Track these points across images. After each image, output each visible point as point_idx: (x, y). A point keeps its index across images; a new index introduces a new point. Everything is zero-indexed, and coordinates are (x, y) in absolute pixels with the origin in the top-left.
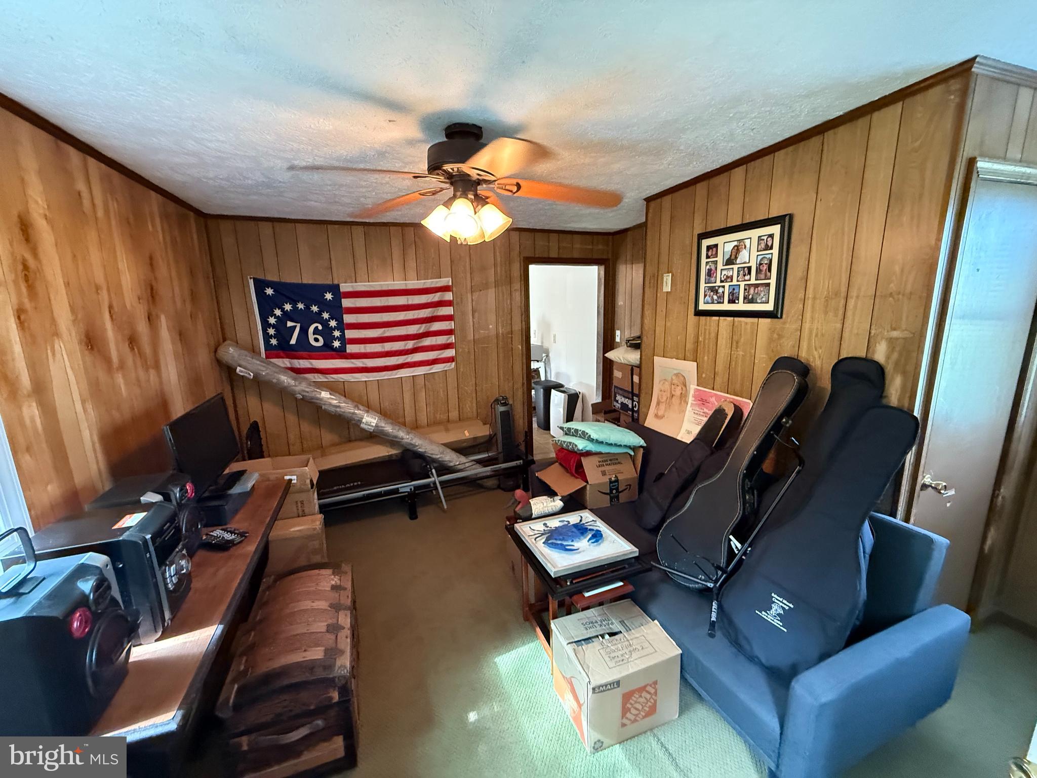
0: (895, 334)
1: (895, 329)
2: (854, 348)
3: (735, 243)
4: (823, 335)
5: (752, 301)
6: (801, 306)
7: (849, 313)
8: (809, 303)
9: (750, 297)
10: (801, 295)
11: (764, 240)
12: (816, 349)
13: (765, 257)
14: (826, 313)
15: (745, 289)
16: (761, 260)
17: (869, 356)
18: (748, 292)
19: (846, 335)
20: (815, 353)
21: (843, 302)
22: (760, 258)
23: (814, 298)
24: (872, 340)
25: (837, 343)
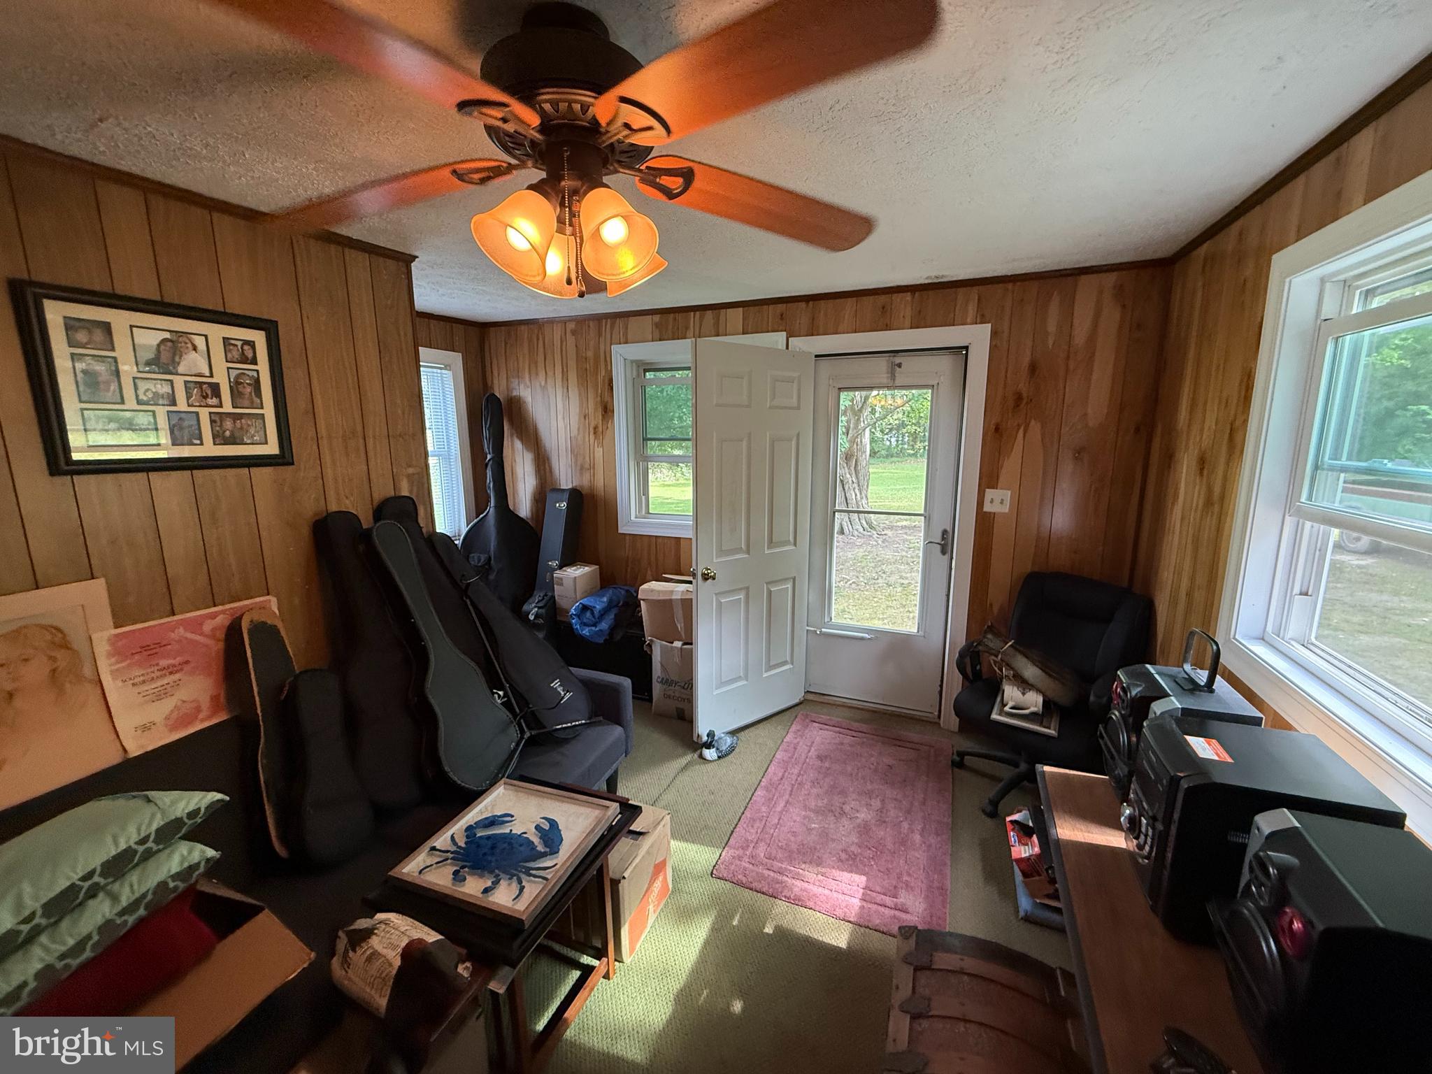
0: (411, 470)
1: (410, 466)
2: (383, 490)
3: (167, 335)
4: (350, 480)
5: (233, 441)
6: (315, 447)
7: (371, 454)
8: (324, 443)
9: (228, 433)
10: (312, 433)
11: (236, 346)
12: (347, 498)
13: (244, 374)
14: (347, 455)
15: (212, 422)
16: (238, 377)
17: (397, 494)
18: (221, 426)
19: (373, 476)
20: (347, 502)
21: (361, 441)
22: (234, 373)
23: (330, 437)
24: (395, 478)
25: (366, 486)
